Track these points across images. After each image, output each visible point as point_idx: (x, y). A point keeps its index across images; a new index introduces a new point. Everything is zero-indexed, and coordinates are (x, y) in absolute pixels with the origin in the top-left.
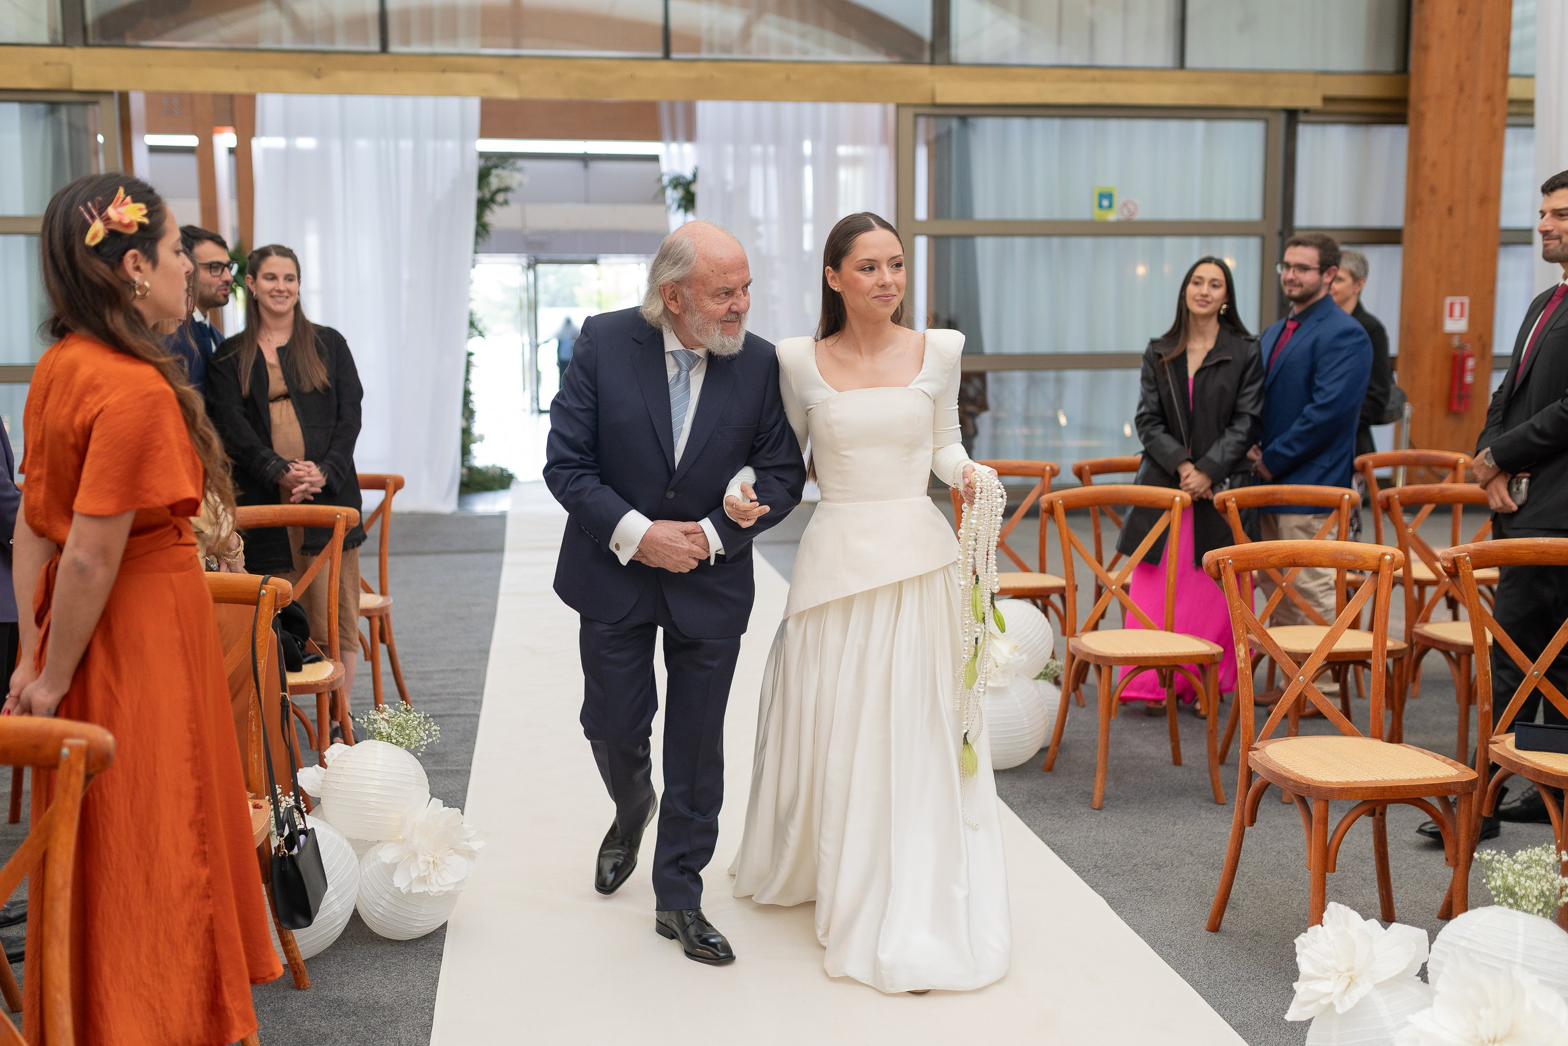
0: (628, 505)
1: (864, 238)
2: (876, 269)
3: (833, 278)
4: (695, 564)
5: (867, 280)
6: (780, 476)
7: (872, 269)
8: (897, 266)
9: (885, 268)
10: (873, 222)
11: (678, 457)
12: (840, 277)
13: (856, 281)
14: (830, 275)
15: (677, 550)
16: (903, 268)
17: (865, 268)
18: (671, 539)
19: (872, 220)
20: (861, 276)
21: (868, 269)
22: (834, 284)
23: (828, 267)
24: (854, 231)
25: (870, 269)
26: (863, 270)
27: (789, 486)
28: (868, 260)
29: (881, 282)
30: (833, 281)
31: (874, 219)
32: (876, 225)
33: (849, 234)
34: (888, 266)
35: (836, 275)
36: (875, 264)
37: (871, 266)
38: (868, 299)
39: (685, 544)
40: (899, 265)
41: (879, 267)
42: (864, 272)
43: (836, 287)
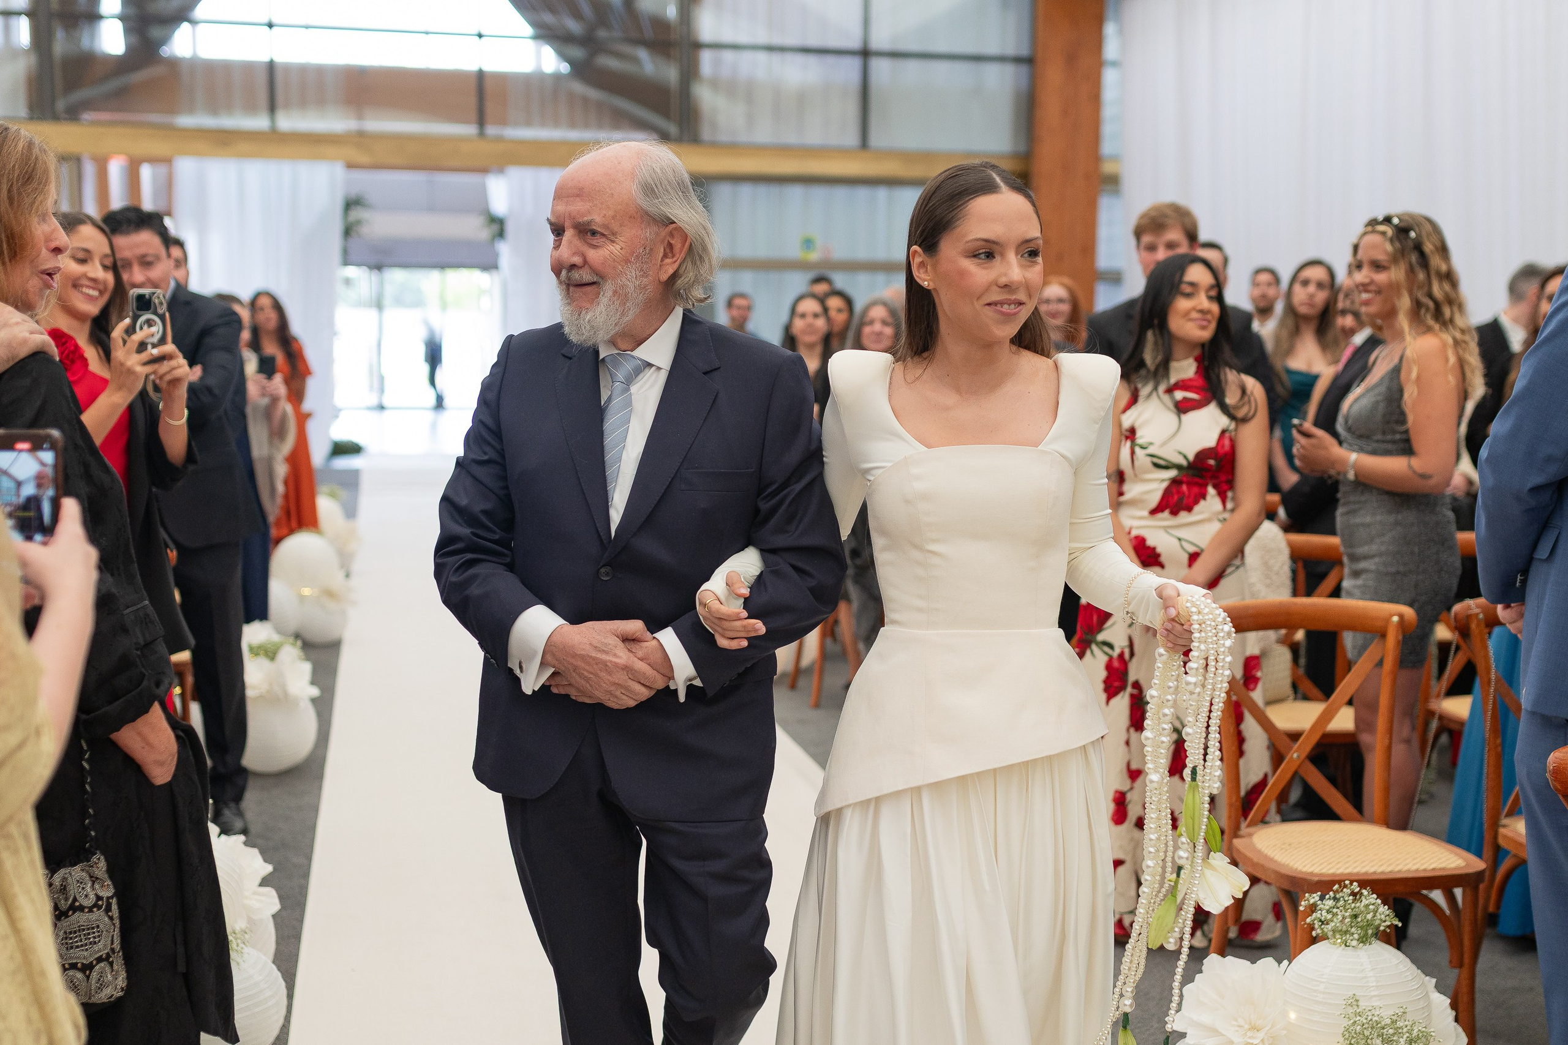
0: (529, 595)
1: (982, 205)
2: (998, 258)
3: (922, 265)
4: (644, 694)
5: (979, 274)
6: (799, 564)
7: (990, 255)
8: (1030, 255)
9: (1012, 257)
10: (998, 179)
11: (616, 516)
12: (934, 267)
13: (962, 273)
14: (917, 260)
15: (607, 665)
16: (1040, 259)
17: (980, 254)
18: (596, 647)
19: (995, 175)
20: (969, 265)
21: (983, 256)
22: (923, 276)
23: (915, 247)
24: (965, 190)
25: (988, 257)
26: (975, 256)
27: (813, 583)
28: (986, 241)
29: (1003, 280)
30: (922, 271)
31: (999, 175)
32: (1002, 184)
33: (956, 195)
34: (1017, 254)
35: (927, 260)
36: (995, 247)
37: (988, 252)
38: (978, 305)
39: (622, 655)
40: (1034, 254)
41: (1002, 255)
42: (976, 260)
43: (925, 280)
